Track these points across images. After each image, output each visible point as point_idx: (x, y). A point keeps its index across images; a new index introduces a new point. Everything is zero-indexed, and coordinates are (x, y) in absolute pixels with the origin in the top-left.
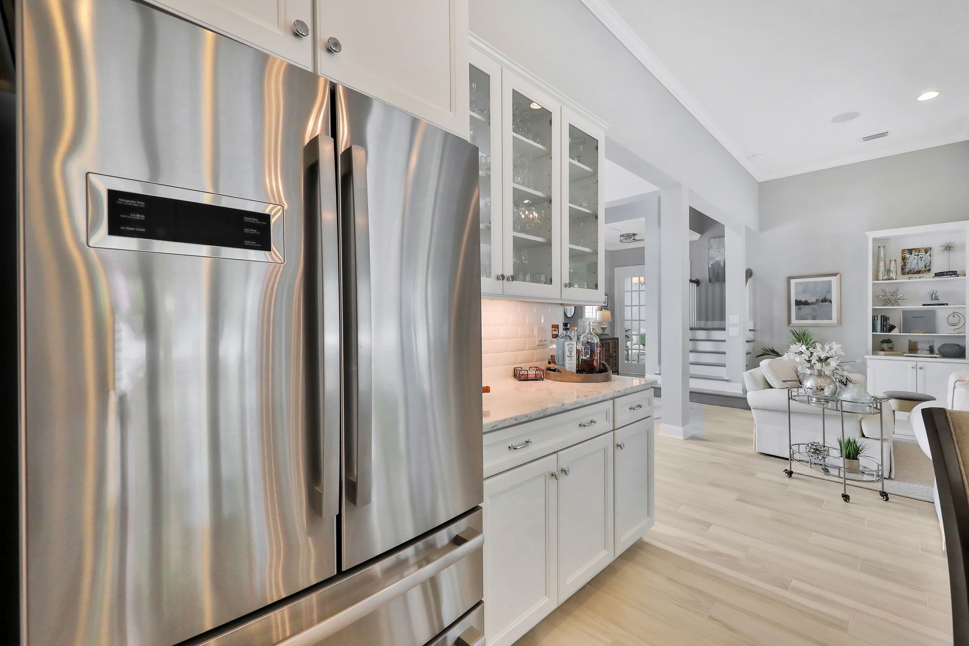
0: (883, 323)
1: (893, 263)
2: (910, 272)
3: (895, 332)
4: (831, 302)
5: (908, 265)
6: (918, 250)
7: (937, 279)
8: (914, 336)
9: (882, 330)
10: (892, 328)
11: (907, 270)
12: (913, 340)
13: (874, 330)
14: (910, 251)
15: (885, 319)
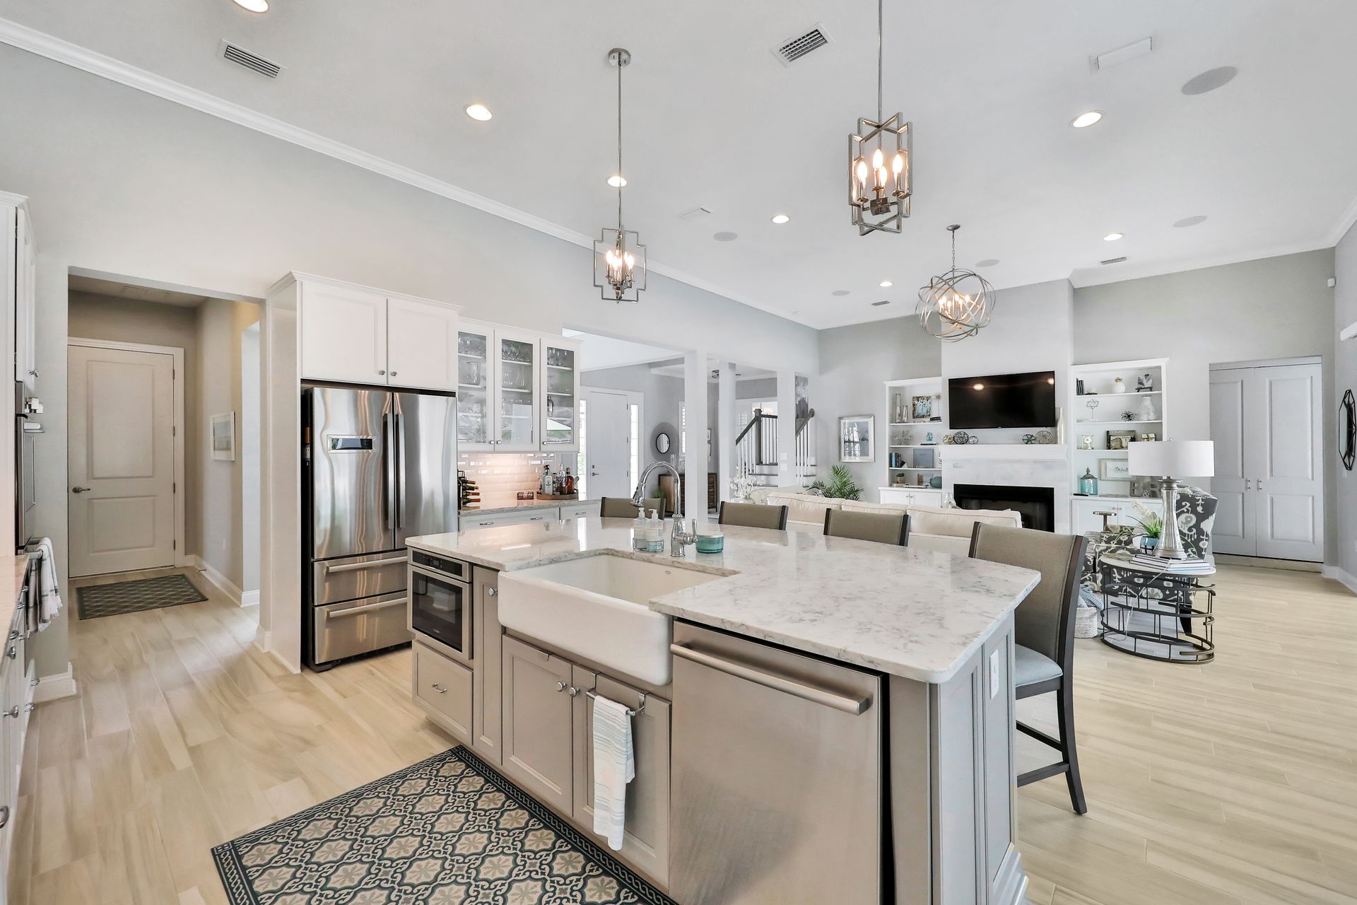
0: (897, 460)
1: (905, 408)
2: (918, 417)
3: (905, 468)
4: (868, 440)
5: (917, 411)
6: (923, 398)
7: (932, 423)
8: (921, 470)
9: (896, 466)
10: (903, 463)
11: (916, 415)
12: (920, 474)
13: (891, 466)
14: (918, 398)
15: (898, 456)
